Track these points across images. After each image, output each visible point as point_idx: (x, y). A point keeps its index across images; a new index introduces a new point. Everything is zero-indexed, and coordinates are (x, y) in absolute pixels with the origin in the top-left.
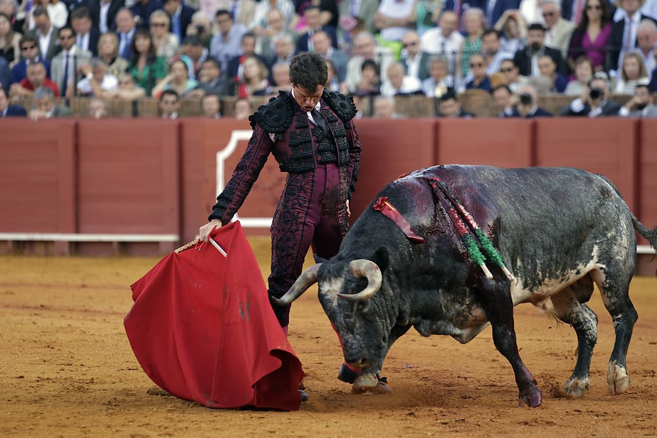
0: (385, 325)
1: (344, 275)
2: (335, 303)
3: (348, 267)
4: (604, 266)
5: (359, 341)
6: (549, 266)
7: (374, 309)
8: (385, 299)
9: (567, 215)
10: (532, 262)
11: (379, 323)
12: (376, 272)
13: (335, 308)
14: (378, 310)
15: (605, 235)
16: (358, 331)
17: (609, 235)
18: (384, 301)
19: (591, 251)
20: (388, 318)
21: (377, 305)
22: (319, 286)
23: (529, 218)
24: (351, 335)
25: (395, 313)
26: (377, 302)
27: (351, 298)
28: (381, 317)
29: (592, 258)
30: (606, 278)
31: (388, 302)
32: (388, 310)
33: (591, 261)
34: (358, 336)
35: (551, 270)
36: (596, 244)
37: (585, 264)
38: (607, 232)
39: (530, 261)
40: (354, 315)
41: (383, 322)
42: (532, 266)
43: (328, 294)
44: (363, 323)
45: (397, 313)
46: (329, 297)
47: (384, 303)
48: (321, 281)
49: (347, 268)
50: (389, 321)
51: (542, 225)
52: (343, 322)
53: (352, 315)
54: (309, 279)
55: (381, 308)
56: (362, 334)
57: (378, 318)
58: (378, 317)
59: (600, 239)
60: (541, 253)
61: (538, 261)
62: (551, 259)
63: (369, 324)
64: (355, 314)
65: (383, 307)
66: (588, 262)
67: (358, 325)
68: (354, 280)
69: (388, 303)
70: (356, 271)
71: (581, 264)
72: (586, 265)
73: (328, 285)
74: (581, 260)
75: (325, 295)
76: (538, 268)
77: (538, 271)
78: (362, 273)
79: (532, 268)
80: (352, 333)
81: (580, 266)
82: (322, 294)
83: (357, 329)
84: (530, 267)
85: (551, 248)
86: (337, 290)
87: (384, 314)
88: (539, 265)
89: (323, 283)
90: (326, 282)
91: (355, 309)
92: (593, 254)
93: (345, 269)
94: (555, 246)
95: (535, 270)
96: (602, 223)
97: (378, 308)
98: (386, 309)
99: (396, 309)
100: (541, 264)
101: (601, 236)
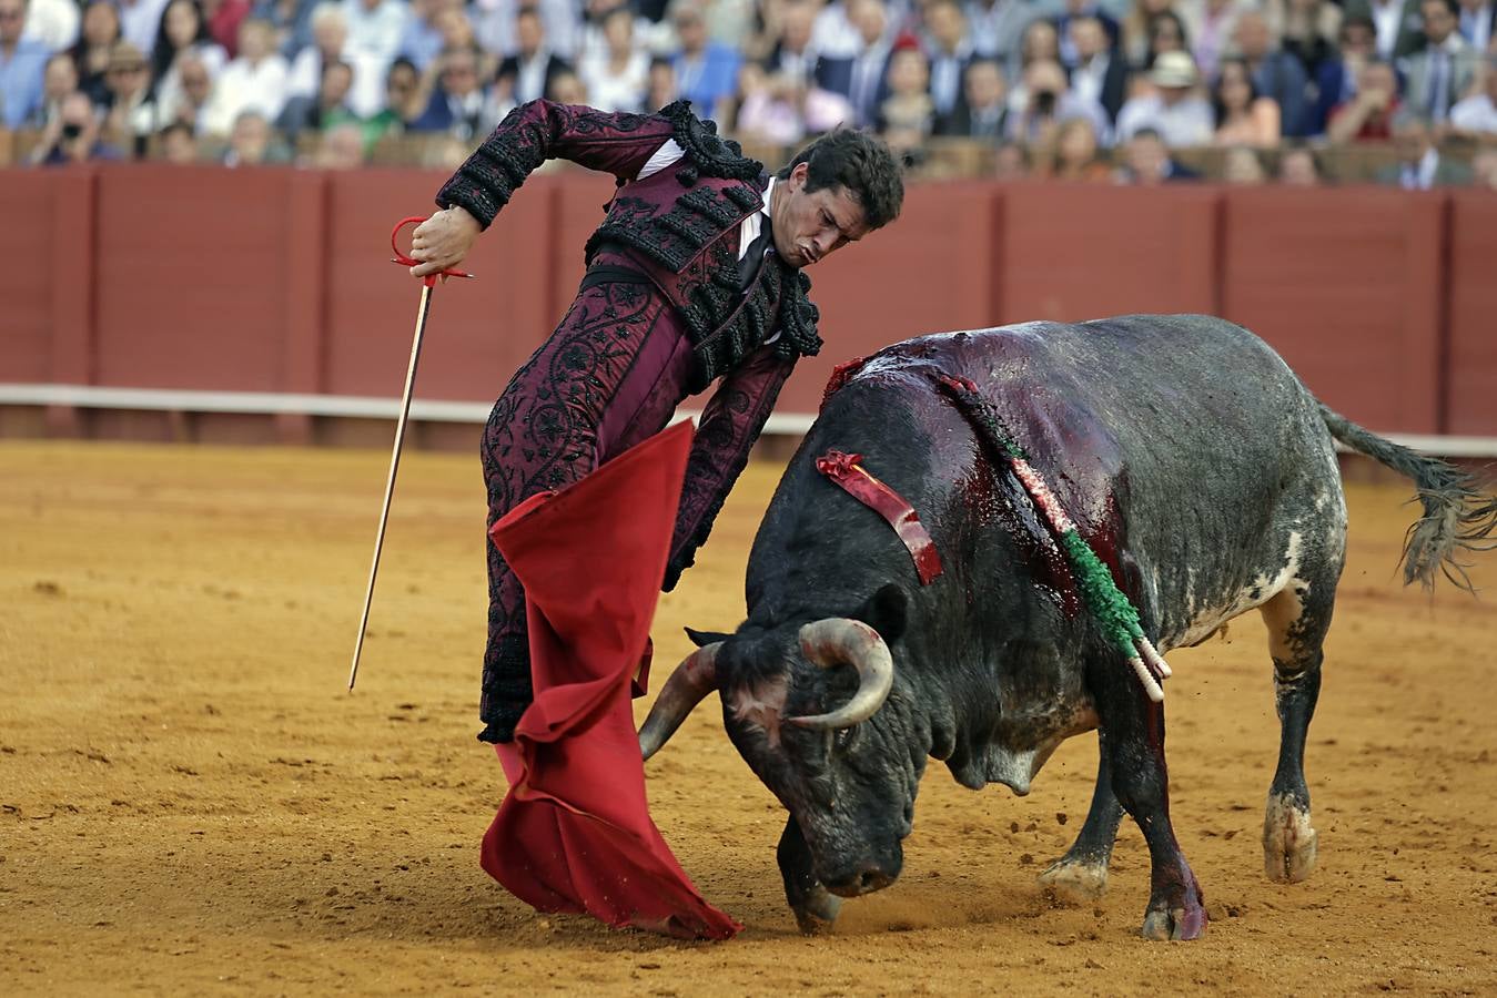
0: (905, 779)
1: (789, 667)
2: (774, 741)
3: (797, 643)
4: (1306, 586)
5: (848, 828)
6: (1212, 580)
7: (875, 742)
8: (898, 713)
9: (1241, 451)
10: (1178, 572)
11: (891, 778)
12: (874, 647)
13: (776, 752)
14: (883, 744)
15: (1311, 505)
16: (843, 805)
17: (1320, 504)
18: (895, 717)
19: (1285, 546)
20: (909, 760)
21: (879, 731)
22: (725, 701)
23: (1172, 460)
24: (826, 817)
25: (923, 742)
26: (880, 725)
27: (816, 724)
28: (895, 762)
29: (1286, 563)
30: (1305, 613)
31: (907, 719)
32: (907, 738)
33: (1283, 570)
34: (846, 817)
35: (1214, 590)
36: (1295, 527)
37: (1270, 576)
38: (1314, 498)
39: (1175, 570)
40: (827, 763)
41: (900, 774)
42: (1177, 582)
43: (753, 718)
44: (853, 782)
45: (930, 739)
46: (755, 726)
47: (898, 724)
48: (731, 689)
49: (796, 647)
50: (911, 766)
51: (1197, 476)
52: (801, 786)
53: (824, 765)
54: (692, 686)
55: (892, 738)
56: (854, 810)
57: (886, 765)
58: (888, 760)
59: (1303, 516)
60: (1199, 549)
61: (1190, 570)
62: (1217, 564)
63: (866, 782)
64: (830, 761)
65: (894, 734)
66: (1276, 573)
67: (840, 788)
68: (816, 675)
69: (905, 722)
70: (821, 651)
71: (1262, 576)
72: (1273, 580)
73: (750, 695)
74: (1262, 565)
75: (746, 722)
76: (1190, 587)
77: (1188, 595)
78: (838, 655)
79: (1177, 587)
80: (830, 811)
81: (1262, 581)
82: (736, 721)
83: (840, 800)
84: (1173, 584)
85: (1218, 534)
86: (776, 707)
87: (900, 751)
88: (1192, 579)
89: (735, 692)
90: (744, 690)
91: (829, 748)
92: (1288, 554)
93: (790, 651)
94: (1225, 531)
95: (1184, 592)
96: (1302, 476)
97: (884, 737)
98: (903, 738)
99: (927, 732)
100: (1197, 576)
101: (1304, 508)
